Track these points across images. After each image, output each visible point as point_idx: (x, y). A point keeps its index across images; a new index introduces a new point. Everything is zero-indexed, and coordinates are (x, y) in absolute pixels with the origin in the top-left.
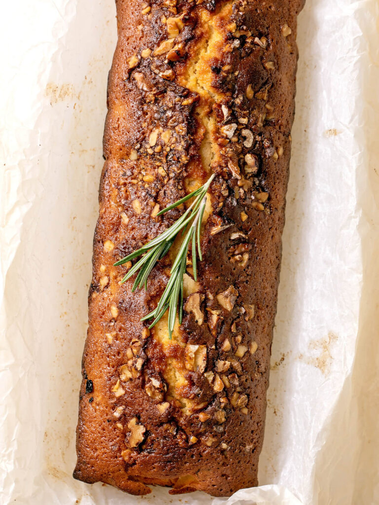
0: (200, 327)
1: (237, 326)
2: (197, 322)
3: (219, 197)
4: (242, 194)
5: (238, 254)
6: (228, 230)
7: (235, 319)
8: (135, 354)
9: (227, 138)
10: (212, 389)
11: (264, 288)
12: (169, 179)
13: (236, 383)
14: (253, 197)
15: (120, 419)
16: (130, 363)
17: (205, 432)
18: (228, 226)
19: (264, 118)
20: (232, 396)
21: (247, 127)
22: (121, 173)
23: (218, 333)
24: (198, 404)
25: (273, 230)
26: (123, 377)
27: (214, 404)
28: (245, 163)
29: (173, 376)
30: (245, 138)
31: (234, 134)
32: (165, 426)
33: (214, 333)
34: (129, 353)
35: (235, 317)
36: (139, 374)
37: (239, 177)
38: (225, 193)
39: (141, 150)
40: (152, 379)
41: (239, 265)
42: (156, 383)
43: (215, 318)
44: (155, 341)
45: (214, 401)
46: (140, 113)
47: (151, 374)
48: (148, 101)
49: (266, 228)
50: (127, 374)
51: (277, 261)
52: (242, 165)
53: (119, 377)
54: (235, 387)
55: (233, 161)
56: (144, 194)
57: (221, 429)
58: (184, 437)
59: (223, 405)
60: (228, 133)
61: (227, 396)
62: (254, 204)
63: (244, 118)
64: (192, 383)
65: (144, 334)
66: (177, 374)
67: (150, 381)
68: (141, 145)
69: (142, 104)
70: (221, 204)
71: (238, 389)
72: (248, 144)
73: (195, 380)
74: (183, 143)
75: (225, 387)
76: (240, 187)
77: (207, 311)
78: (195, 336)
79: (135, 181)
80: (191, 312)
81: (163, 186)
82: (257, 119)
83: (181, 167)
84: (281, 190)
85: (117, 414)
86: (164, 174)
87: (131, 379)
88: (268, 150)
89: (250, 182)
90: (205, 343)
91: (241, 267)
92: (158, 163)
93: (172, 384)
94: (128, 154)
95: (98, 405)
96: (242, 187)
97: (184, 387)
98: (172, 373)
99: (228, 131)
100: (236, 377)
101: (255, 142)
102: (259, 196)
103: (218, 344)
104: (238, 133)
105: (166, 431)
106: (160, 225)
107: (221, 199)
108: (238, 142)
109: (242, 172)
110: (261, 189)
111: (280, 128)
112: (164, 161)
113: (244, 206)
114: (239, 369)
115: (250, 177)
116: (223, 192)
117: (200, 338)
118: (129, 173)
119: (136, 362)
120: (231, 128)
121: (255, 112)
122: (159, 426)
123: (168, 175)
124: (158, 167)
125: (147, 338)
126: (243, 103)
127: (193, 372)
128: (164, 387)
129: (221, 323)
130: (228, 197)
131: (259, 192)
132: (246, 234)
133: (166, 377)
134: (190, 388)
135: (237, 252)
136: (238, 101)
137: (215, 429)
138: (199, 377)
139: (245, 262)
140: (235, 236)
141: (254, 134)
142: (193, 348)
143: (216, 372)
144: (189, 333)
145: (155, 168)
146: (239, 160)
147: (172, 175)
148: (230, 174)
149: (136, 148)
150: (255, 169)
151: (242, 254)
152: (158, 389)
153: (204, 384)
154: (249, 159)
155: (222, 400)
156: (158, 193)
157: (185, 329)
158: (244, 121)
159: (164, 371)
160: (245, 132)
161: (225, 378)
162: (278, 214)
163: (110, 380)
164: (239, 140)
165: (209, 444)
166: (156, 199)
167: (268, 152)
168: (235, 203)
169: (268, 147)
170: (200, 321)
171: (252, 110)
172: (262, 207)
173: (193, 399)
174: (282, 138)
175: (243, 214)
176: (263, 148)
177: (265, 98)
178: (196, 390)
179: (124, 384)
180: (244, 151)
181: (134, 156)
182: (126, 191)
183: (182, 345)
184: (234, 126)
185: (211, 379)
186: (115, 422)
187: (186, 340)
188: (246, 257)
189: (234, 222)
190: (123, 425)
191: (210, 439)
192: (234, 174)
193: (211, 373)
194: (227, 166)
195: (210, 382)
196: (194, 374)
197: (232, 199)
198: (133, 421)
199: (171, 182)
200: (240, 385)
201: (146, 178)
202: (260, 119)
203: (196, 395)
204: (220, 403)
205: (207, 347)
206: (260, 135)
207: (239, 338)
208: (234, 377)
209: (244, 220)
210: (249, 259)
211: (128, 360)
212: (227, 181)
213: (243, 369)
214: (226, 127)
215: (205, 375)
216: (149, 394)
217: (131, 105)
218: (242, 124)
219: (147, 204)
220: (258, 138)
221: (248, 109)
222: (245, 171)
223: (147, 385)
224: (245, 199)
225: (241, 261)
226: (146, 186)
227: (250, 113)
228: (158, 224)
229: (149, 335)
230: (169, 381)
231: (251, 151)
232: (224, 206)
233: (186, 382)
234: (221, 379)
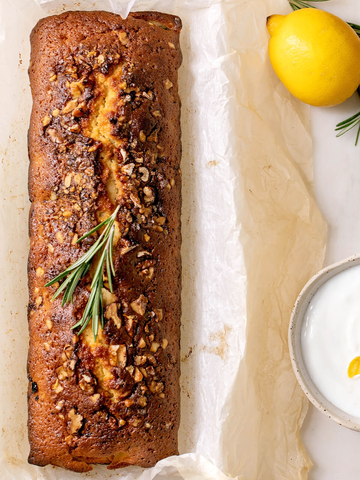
0: (118, 330)
1: (149, 326)
2: (116, 326)
3: (125, 223)
4: (143, 220)
5: (145, 269)
6: (134, 250)
7: (147, 322)
8: (69, 357)
9: (127, 175)
10: (133, 379)
11: (169, 294)
12: (84, 213)
13: (153, 373)
14: (153, 222)
15: (61, 411)
16: (65, 364)
17: (131, 415)
18: (134, 247)
19: (156, 157)
20: (150, 384)
21: (143, 165)
22: (45, 211)
23: (135, 334)
24: (123, 393)
25: (172, 247)
26: (61, 377)
27: (136, 392)
28: (144, 195)
29: (101, 372)
30: (142, 174)
31: (133, 171)
32: (98, 413)
33: (131, 334)
34: (63, 356)
35: (147, 320)
36: (73, 373)
37: (140, 206)
38: (130, 220)
39: (59, 192)
40: (84, 376)
41: (147, 277)
42: (87, 379)
43: (130, 322)
44: (83, 345)
45: (136, 389)
46: (55, 161)
47: (83, 371)
48: (61, 151)
49: (166, 245)
50: (63, 374)
51: (178, 272)
52: (142, 197)
53: (58, 377)
54: (152, 376)
55: (134, 194)
56: (64, 227)
57: (144, 412)
58: (114, 420)
59: (143, 392)
60: (127, 171)
61: (146, 385)
62: (154, 227)
63: (140, 158)
64: (116, 377)
65: (74, 340)
66: (104, 370)
67: (82, 377)
68: (59, 187)
69: (57, 154)
70: (127, 229)
71: (155, 378)
72: (145, 179)
73: (119, 374)
74: (92, 182)
75: (144, 377)
76: (141, 214)
77: (124, 317)
78: (115, 338)
79: (56, 217)
80: (111, 319)
81: (79, 219)
82: (151, 158)
83: (92, 202)
84: (176, 213)
85: (58, 407)
86: (79, 209)
87: (67, 378)
88: (162, 183)
89: (149, 210)
90: (124, 343)
91: (149, 279)
92: (73, 201)
93: (101, 379)
94: (49, 196)
95: (43, 401)
96: (143, 214)
97: (111, 380)
98: (100, 370)
99: (128, 170)
100: (152, 368)
101: (151, 177)
102: (158, 220)
103: (135, 343)
104: (136, 170)
105: (99, 417)
106: (80, 251)
107: (127, 225)
108: (136, 178)
109: (142, 202)
110: (160, 214)
111: (170, 164)
112: (78, 198)
113: (146, 229)
114: (154, 362)
115: (149, 205)
116: (128, 220)
117: (119, 339)
118: (51, 211)
119: (70, 363)
120: (129, 167)
121: (148, 152)
122: (93, 414)
123: (82, 210)
124: (74, 203)
125: (77, 343)
126: (138, 146)
127: (117, 367)
128: (94, 381)
129: (135, 326)
130: (132, 223)
131: (158, 217)
132: (150, 252)
133: (95, 373)
134: (116, 380)
135: (144, 267)
136: (134, 145)
137: (139, 412)
138: (122, 371)
139: (151, 274)
140: (141, 254)
141: (149, 171)
142: (114, 348)
143: (136, 366)
144: (110, 336)
145: (71, 205)
146: (139, 193)
147: (85, 209)
148: (132, 205)
149: (55, 190)
150: (152, 199)
151: (148, 268)
152: (89, 383)
153: (126, 376)
154: (147, 190)
155: (142, 388)
156: (75, 225)
157: (107, 333)
158: (140, 160)
159: (93, 368)
160: (142, 170)
161: (143, 370)
162: (176, 233)
163: (50, 380)
164: (137, 176)
165: (135, 425)
166: (75, 231)
167: (162, 184)
168: (138, 228)
169: (162, 180)
170: (119, 326)
171: (146, 151)
172: (161, 229)
173: (118, 389)
174: (173, 171)
175: (146, 235)
176: (157, 181)
177: (156, 140)
178: (120, 382)
179: (62, 383)
180: (142, 185)
181: (54, 197)
182: (50, 226)
183: (106, 346)
184: (132, 165)
185: (131, 371)
186: (57, 414)
187: (108, 342)
188: (152, 270)
189: (139, 243)
190: (64, 416)
191: (136, 420)
192: (135, 204)
193: (131, 367)
194: (129, 198)
195: (131, 374)
196: (117, 369)
197: (136, 225)
198: (72, 412)
199: (85, 215)
200: (156, 375)
201: (65, 214)
202: (153, 158)
203: (121, 386)
204: (141, 390)
205: (126, 346)
206: (154, 170)
207: (152, 337)
208: (150, 369)
209: (147, 241)
210: (154, 272)
211: (64, 362)
212: (130, 210)
213: (157, 361)
214: (126, 167)
215: (127, 369)
216: (83, 388)
217: (48, 155)
218: (139, 163)
219: (68, 235)
220: (153, 173)
221: (142, 150)
222: (144, 200)
223: (81, 381)
224: (146, 224)
225: (148, 274)
226: (66, 220)
227: (144, 154)
228: (78, 250)
229: (78, 340)
230: (98, 376)
231: (148, 184)
232: (130, 230)
233: (112, 376)
234: (140, 371)
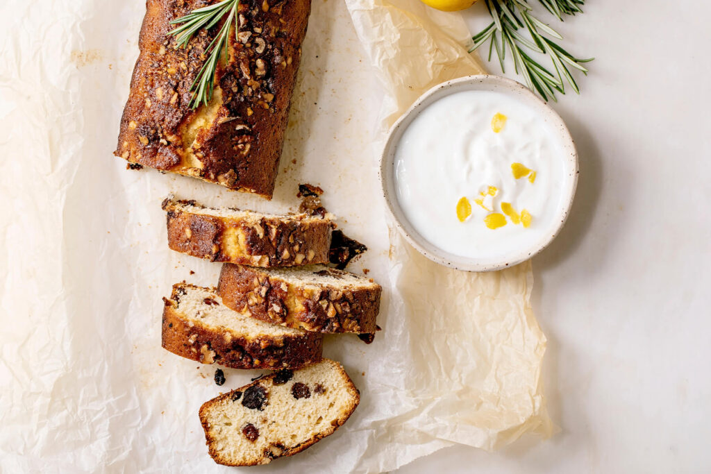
3: (229, 92)
4: (250, 93)
5: (241, 143)
6: (233, 121)
9: (241, 43)
11: (262, 176)
12: (189, 73)
14: (260, 96)
18: (234, 118)
19: (277, 30)
21: (260, 36)
22: (150, 64)
25: (275, 127)
28: (256, 67)
30: (257, 45)
31: (248, 40)
37: (249, 78)
38: (235, 90)
39: (169, 46)
41: (241, 153)
46: (171, 15)
48: (179, 5)
49: (268, 124)
51: (277, 155)
52: (253, 68)
55: (244, 63)
56: (166, 83)
60: (243, 39)
62: (260, 102)
63: (259, 27)
68: (169, 43)
69: (174, 8)
70: (230, 98)
72: (260, 50)
74: (203, 43)
76: (249, 86)
79: (160, 72)
81: (183, 78)
82: (270, 30)
83: (199, 64)
84: (287, 93)
86: (185, 68)
88: (277, 58)
89: (258, 84)
91: (243, 154)
92: (181, 59)
94: (158, 49)
96: (251, 86)
99: (244, 37)
101: (266, 50)
102: (265, 96)
104: (252, 40)
106: (177, 111)
107: (231, 95)
108: (251, 48)
109: (252, 74)
110: (268, 90)
111: (291, 41)
112: (186, 57)
113: (251, 103)
115: (259, 79)
116: (233, 89)
118: (156, 65)
120: (245, 35)
121: (269, 23)
123: (188, 69)
124: (181, 61)
126: (258, 15)
130: (237, 93)
131: (266, 93)
132: (250, 127)
135: (240, 141)
136: (255, 13)
139: (247, 151)
140: (239, 127)
141: (266, 43)
145: (178, 62)
146: (250, 63)
147: (191, 70)
148: (241, 75)
149: (165, 44)
150: (264, 72)
151: (244, 143)
154: (260, 63)
156: (178, 84)
158: (258, 30)
160: (258, 40)
162: (283, 113)
164: (252, 46)
166: (175, 89)
167: (277, 59)
168: (242, 99)
169: (278, 55)
171: (267, 21)
172: (267, 106)
174: (292, 49)
175: (248, 109)
176: (272, 55)
177: (279, 13)
180: (256, 56)
181: (162, 51)
182: (153, 80)
184: (249, 33)
188: (248, 146)
189: (240, 116)
192: (244, 74)
194: (239, 67)
197: (240, 96)
199: (190, 75)
201: (170, 71)
202: (273, 30)
206: (271, 44)
209: (249, 115)
210: (250, 149)
212: (238, 80)
214: (241, 34)
217: (165, 7)
218: (257, 33)
219: (168, 93)
220: (270, 47)
221: (263, 20)
222: (255, 73)
224: (252, 97)
225: (243, 149)
226: (169, 77)
227: (264, 24)
228: (175, 110)
231: (263, 56)
232: (232, 100)
